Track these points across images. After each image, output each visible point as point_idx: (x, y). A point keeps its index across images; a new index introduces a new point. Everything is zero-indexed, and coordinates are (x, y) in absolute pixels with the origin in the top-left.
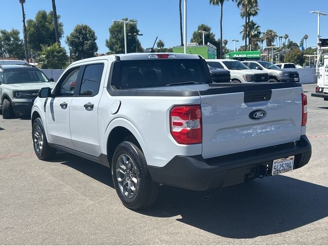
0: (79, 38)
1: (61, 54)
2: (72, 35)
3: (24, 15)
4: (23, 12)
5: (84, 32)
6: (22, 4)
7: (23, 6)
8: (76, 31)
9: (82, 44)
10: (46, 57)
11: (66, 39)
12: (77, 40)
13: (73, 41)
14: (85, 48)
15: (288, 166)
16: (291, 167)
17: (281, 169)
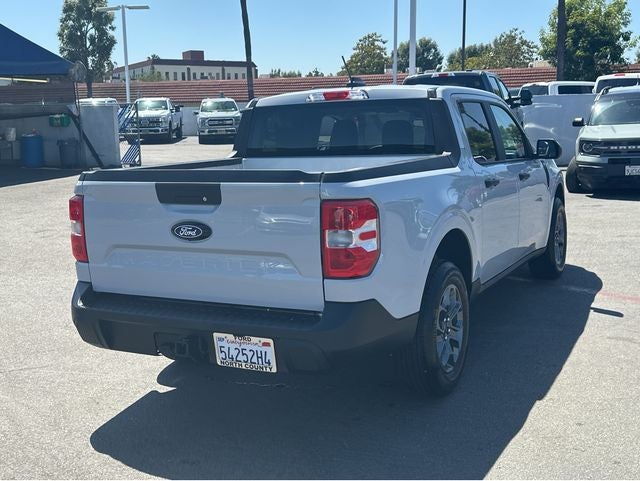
15: (261, 358)
16: (269, 363)
17: (241, 358)
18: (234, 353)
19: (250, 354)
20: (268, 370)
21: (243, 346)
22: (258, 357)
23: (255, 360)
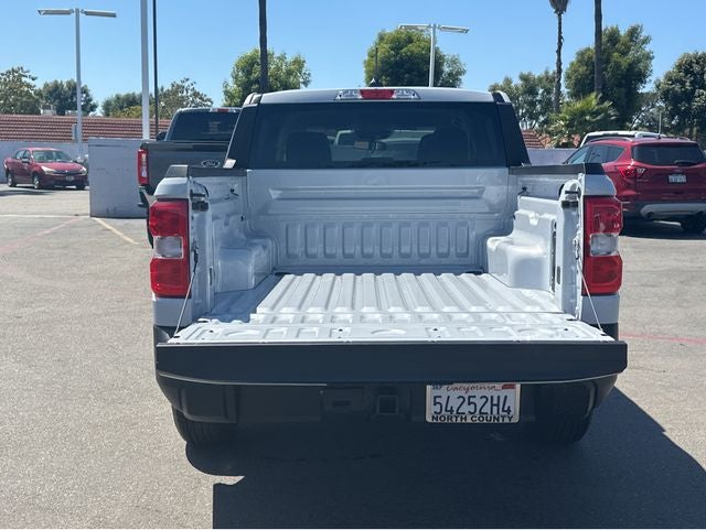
0: (683, 84)
1: (599, 117)
2: (669, 77)
3: (560, 38)
4: (560, 32)
5: (696, 68)
6: (560, 15)
7: (560, 19)
8: (679, 67)
9: (689, 96)
10: (567, 126)
11: (654, 86)
12: (677, 87)
13: (668, 91)
14: (695, 105)
15: (498, 405)
16: (509, 411)
17: (466, 409)
18: (455, 403)
19: (480, 403)
20: (507, 420)
21: (471, 393)
22: (492, 405)
23: (487, 409)
